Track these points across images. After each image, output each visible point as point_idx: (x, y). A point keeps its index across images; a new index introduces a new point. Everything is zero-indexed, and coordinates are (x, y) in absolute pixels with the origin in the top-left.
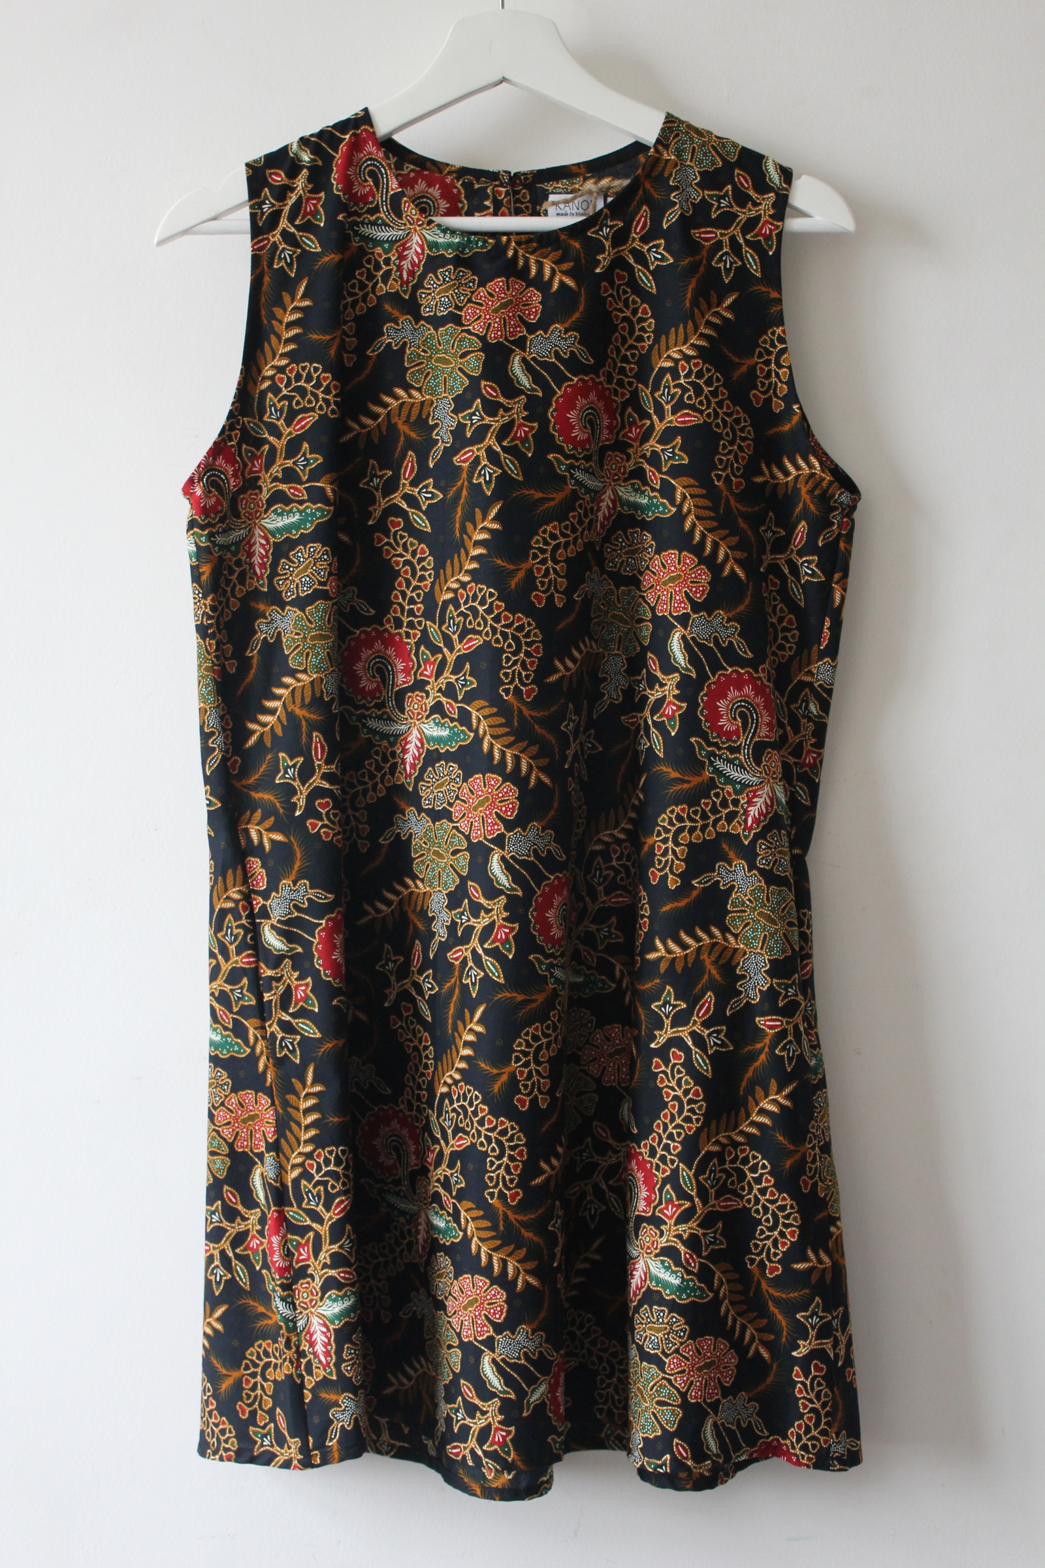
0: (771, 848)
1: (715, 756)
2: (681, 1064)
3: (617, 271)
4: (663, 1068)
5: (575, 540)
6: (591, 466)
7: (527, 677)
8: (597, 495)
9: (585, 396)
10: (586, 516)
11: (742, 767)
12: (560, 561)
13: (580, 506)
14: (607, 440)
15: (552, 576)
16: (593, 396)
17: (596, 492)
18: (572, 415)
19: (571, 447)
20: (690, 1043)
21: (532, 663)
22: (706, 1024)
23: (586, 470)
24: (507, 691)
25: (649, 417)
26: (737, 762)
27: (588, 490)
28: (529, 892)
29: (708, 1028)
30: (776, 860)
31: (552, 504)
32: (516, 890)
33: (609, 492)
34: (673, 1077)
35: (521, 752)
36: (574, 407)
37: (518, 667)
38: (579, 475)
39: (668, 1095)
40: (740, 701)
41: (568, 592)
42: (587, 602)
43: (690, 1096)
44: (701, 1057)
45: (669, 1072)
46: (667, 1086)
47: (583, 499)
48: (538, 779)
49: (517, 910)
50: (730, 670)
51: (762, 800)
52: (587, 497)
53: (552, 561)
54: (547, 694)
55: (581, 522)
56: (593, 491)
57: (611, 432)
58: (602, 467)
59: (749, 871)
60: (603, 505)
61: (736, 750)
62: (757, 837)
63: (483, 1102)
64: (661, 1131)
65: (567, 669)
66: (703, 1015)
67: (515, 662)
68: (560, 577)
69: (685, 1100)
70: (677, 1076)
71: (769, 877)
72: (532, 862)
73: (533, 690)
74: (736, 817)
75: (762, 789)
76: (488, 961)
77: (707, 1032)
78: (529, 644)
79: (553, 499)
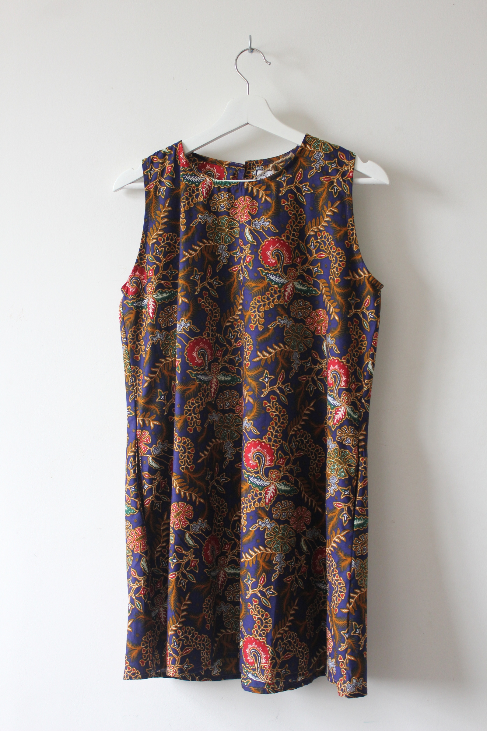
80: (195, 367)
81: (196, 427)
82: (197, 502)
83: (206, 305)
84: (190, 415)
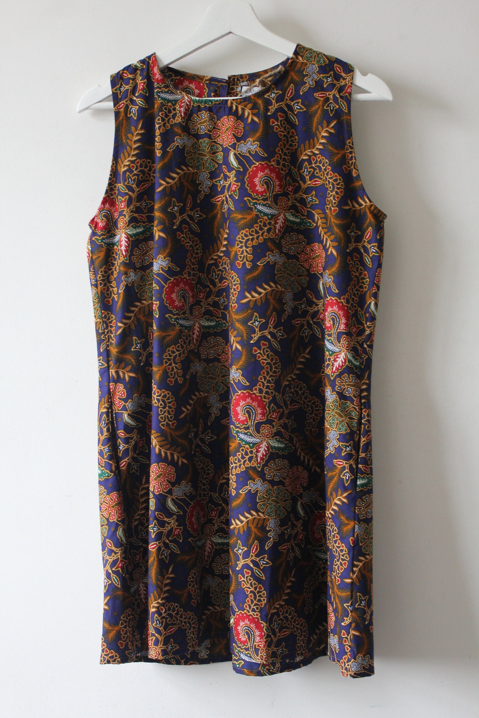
80: (175, 311)
81: (177, 378)
82: (180, 463)
83: (186, 240)
84: (170, 364)
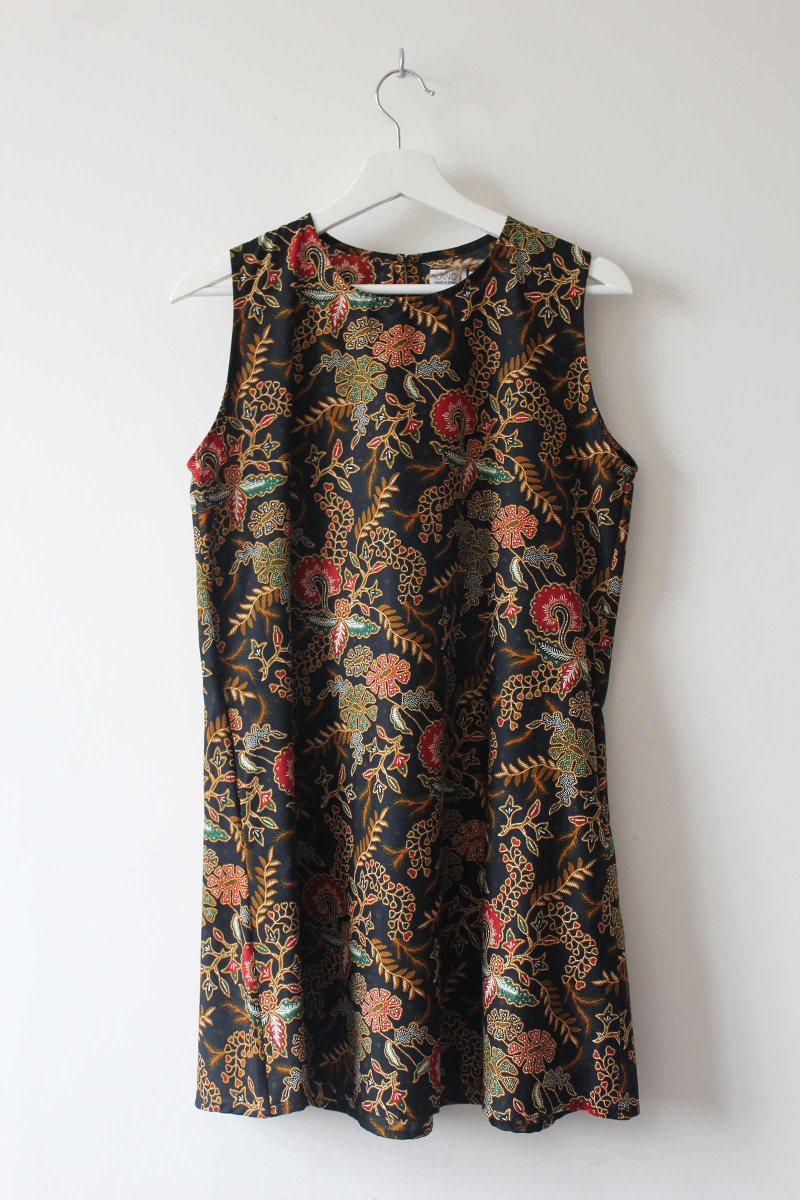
0: (578, 703)
1: (541, 641)
2: (519, 848)
3: (476, 320)
4: (507, 850)
5: (448, 498)
6: (458, 449)
7: (416, 589)
8: (462, 468)
9: (454, 403)
10: (455, 482)
11: (559, 649)
12: (438, 512)
13: (451, 476)
14: (469, 431)
15: (433, 522)
16: (459, 403)
17: (462, 466)
18: (446, 415)
19: (445, 436)
20: (524, 833)
21: (419, 580)
22: (535, 821)
23: (455, 452)
24: (403, 599)
25: (497, 416)
26: (556, 646)
27: (457, 465)
28: (417, 733)
29: (536, 824)
30: (582, 711)
31: (433, 474)
32: (409, 731)
33: (470, 466)
34: (513, 856)
35: (412, 639)
36: (447, 410)
37: (410, 583)
38: (450, 455)
39: (510, 868)
40: (558, 605)
41: (443, 533)
42: (456, 539)
43: (525, 869)
44: (532, 843)
45: (510, 852)
46: (509, 862)
47: (453, 471)
48: (423, 657)
49: (409, 744)
50: (551, 584)
51: (573, 671)
52: (456, 470)
53: (433, 512)
54: (429, 601)
55: (452, 486)
56: (460, 465)
57: (471, 426)
58: (465, 449)
59: (564, 719)
60: (467, 474)
61: (555, 638)
62: (569, 695)
63: (387, 873)
64: (505, 892)
65: (443, 584)
66: (533, 815)
67: (408, 580)
68: (438, 522)
69: (521, 872)
70: (516, 855)
71: (577, 723)
72: (419, 712)
73: (420, 598)
74: (555, 682)
75: (572, 663)
76: (390, 779)
77: (536, 826)
78: (417, 568)
79: (433, 471)
